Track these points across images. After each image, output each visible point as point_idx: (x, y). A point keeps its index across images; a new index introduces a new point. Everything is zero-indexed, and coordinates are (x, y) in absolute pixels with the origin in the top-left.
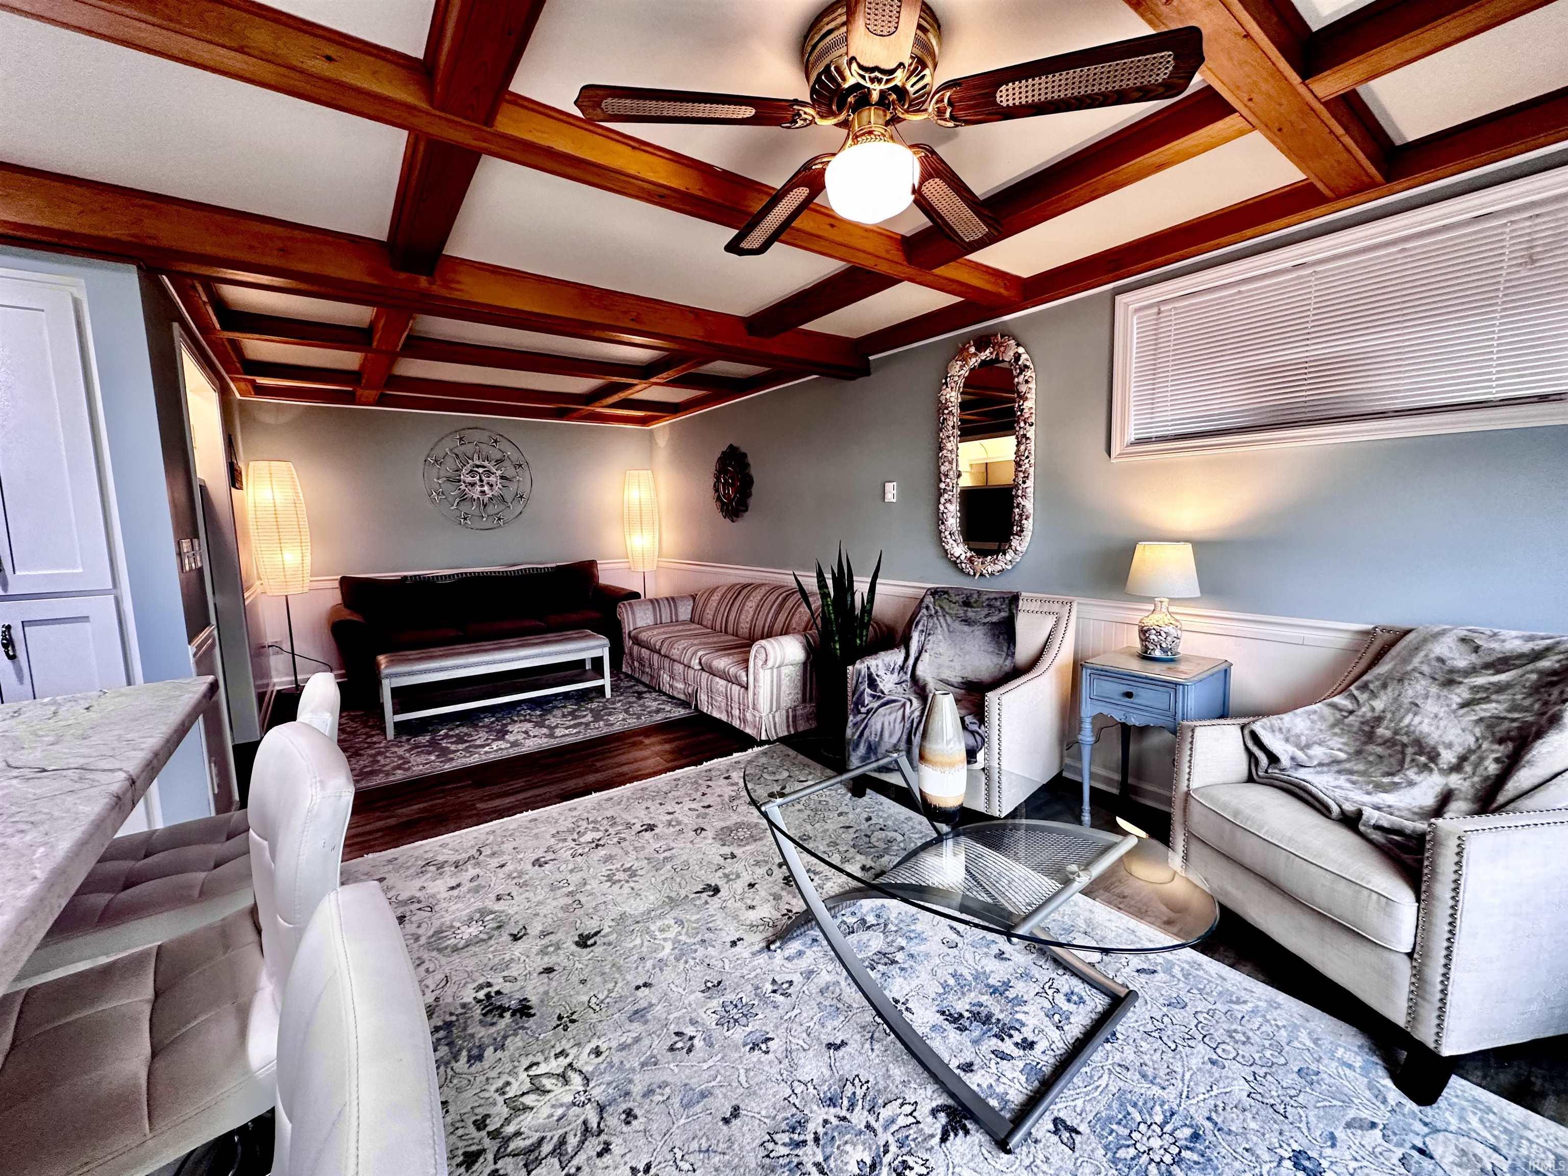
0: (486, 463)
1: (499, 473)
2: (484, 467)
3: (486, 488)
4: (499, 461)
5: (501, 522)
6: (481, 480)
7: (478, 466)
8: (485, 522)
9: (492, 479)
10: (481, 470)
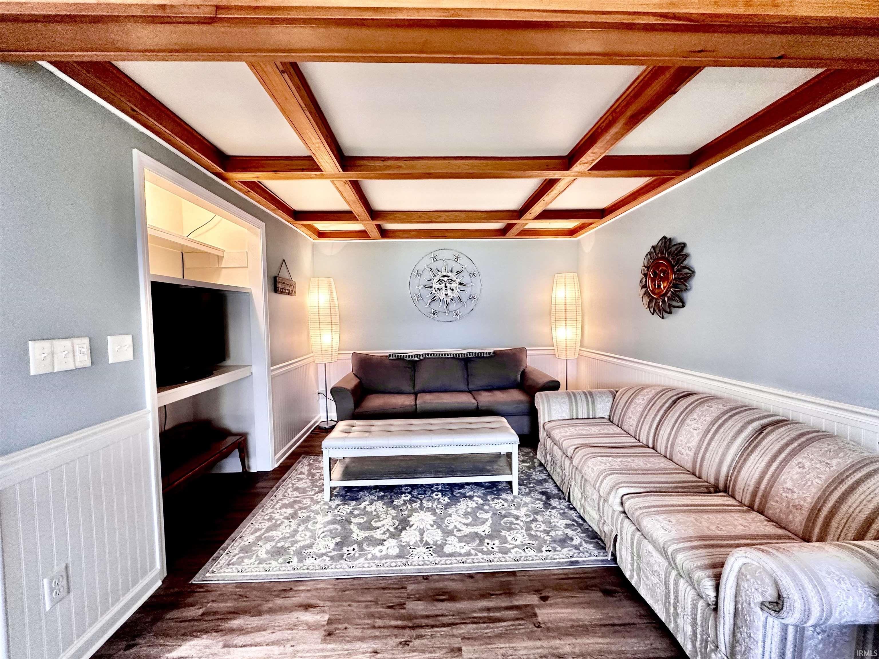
0: (450, 274)
2: (448, 277)
3: (449, 292)
4: (458, 272)
5: (458, 317)
6: (446, 287)
7: (444, 276)
8: (447, 317)
9: (453, 285)
10: (446, 279)
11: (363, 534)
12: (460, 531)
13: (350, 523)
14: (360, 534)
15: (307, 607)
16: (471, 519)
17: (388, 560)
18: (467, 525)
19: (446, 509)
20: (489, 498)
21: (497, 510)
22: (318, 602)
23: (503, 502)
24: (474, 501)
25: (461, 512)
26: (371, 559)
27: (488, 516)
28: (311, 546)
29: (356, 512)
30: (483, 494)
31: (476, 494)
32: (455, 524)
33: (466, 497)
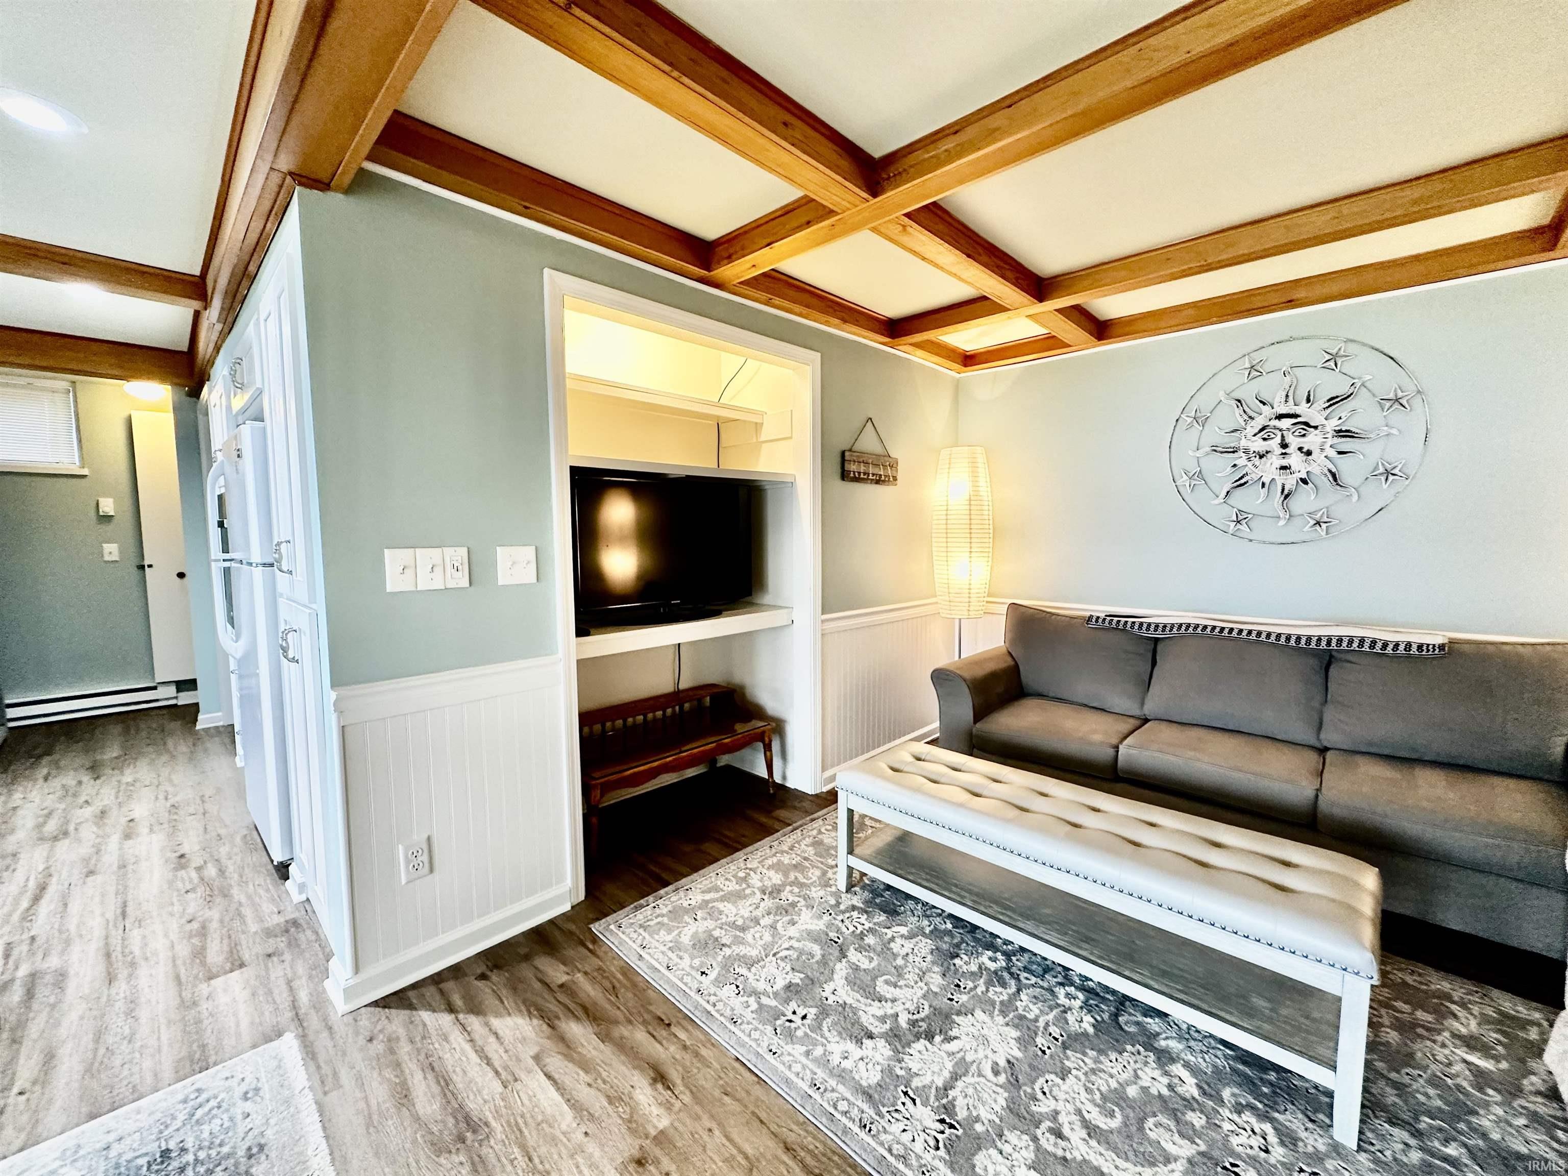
0: (1302, 409)
1: (1332, 425)
2: (1295, 416)
3: (1295, 460)
4: (1333, 401)
5: (1322, 531)
6: (1284, 445)
7: (1280, 417)
8: (1280, 530)
9: (1312, 440)
10: (1286, 423)
11: (846, 995)
12: (1059, 1135)
13: (843, 955)
14: (840, 992)
15: (660, 1077)
16: (1115, 1123)
17: (841, 1088)
18: (1092, 1130)
19: (1065, 1047)
20: (1226, 1093)
21: (1233, 1153)
22: (679, 1082)
23: (1272, 1138)
24: (1166, 1074)
25: (1102, 1083)
26: (816, 1061)
27: (1184, 1150)
28: (750, 963)
29: (870, 940)
30: (1217, 1070)
31: (1190, 1057)
32: (1060, 1106)
33: (1149, 1047)
